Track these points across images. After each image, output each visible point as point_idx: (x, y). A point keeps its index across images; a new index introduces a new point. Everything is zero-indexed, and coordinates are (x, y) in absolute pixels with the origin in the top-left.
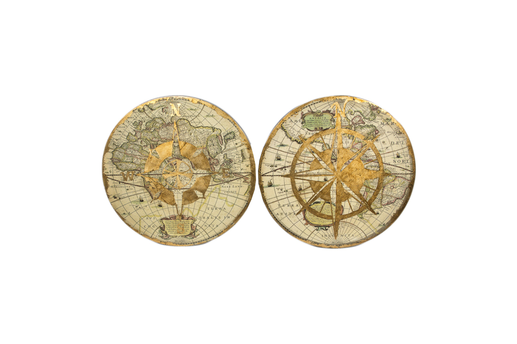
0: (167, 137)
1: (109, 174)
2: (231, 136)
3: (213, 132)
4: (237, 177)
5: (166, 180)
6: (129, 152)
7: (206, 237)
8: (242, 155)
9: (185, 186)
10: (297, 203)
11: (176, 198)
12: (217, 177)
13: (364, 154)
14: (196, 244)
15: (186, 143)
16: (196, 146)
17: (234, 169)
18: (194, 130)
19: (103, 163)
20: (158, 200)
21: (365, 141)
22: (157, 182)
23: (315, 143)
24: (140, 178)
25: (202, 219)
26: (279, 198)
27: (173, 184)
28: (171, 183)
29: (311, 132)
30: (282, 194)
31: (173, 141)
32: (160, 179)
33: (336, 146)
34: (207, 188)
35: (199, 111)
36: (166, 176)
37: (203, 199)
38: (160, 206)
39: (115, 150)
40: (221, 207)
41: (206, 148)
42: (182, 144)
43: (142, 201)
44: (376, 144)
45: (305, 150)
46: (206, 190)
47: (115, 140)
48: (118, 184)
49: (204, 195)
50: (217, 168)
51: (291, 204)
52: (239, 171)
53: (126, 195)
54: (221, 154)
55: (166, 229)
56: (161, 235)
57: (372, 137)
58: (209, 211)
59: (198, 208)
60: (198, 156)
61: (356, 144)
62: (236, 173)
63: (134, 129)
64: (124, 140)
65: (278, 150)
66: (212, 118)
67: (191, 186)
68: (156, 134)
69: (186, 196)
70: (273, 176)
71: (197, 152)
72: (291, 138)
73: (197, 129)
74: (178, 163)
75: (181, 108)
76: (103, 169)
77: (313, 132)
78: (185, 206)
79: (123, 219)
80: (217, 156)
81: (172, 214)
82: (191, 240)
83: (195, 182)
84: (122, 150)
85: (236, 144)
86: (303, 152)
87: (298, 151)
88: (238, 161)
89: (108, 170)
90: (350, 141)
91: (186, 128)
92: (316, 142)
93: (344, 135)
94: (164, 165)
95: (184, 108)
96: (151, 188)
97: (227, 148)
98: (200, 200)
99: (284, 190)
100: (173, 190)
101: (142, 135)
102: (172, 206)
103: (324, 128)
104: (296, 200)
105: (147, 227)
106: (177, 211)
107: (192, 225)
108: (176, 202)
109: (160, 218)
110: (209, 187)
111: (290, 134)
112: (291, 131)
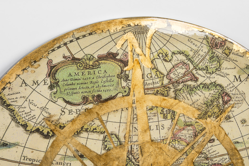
13: (201, 153)
21: (201, 122)
23: (84, 134)
29: (74, 108)
33: (135, 139)
44: (226, 126)
45: (62, 152)
57: (216, 110)
61: (180, 130)
72: (25, 126)
77: (80, 107)
86: (58, 158)
87: (45, 158)
90: (167, 123)
92: (86, 130)
93: (151, 109)
103: (105, 96)
111: (23, 116)
112: (24, 109)
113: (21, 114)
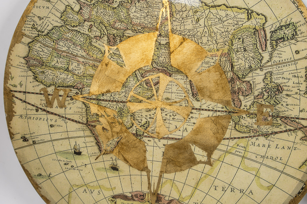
0: (146, 22)
1: (18, 89)
2: (288, 32)
3: (248, 19)
4: (288, 127)
5: (133, 115)
6: (62, 46)
9: (171, 132)
11: (149, 156)
12: (243, 122)
15: (184, 39)
16: (207, 48)
17: (283, 109)
18: (207, 12)
19: (8, 65)
20: (112, 155)
22: (114, 118)
24: (79, 104)
27: (146, 126)
28: (143, 122)
31: (158, 33)
32: (121, 113)
34: (219, 142)
36: (134, 107)
37: (208, 167)
38: (115, 168)
39: (34, 40)
40: (244, 187)
41: (229, 54)
42: (175, 40)
43: (79, 153)
46: (215, 147)
47: (36, 19)
48: (34, 112)
49: (209, 156)
50: (246, 102)
52: (294, 113)
53: (48, 138)
54: (258, 71)
58: (217, 194)
59: (193, 183)
60: (209, 71)
62: (286, 118)
64: (55, 21)
67: (185, 134)
68: (123, 14)
69: (171, 154)
71: (207, 63)
73: (213, 10)
74: (161, 82)
76: (6, 81)
78: (165, 175)
79: (37, 187)
80: (250, 75)
81: (137, 188)
83: (194, 127)
84: (49, 42)
85: (297, 52)
88: (295, 90)
89: (16, 81)
91: (188, 7)
94: (132, 82)
96: (99, 128)
97: (276, 59)
98: (200, 167)
100: (146, 139)
101: (94, 13)
102: (138, 172)
106: (149, 184)
108: (149, 164)
109: (111, 194)
110: (223, 142)
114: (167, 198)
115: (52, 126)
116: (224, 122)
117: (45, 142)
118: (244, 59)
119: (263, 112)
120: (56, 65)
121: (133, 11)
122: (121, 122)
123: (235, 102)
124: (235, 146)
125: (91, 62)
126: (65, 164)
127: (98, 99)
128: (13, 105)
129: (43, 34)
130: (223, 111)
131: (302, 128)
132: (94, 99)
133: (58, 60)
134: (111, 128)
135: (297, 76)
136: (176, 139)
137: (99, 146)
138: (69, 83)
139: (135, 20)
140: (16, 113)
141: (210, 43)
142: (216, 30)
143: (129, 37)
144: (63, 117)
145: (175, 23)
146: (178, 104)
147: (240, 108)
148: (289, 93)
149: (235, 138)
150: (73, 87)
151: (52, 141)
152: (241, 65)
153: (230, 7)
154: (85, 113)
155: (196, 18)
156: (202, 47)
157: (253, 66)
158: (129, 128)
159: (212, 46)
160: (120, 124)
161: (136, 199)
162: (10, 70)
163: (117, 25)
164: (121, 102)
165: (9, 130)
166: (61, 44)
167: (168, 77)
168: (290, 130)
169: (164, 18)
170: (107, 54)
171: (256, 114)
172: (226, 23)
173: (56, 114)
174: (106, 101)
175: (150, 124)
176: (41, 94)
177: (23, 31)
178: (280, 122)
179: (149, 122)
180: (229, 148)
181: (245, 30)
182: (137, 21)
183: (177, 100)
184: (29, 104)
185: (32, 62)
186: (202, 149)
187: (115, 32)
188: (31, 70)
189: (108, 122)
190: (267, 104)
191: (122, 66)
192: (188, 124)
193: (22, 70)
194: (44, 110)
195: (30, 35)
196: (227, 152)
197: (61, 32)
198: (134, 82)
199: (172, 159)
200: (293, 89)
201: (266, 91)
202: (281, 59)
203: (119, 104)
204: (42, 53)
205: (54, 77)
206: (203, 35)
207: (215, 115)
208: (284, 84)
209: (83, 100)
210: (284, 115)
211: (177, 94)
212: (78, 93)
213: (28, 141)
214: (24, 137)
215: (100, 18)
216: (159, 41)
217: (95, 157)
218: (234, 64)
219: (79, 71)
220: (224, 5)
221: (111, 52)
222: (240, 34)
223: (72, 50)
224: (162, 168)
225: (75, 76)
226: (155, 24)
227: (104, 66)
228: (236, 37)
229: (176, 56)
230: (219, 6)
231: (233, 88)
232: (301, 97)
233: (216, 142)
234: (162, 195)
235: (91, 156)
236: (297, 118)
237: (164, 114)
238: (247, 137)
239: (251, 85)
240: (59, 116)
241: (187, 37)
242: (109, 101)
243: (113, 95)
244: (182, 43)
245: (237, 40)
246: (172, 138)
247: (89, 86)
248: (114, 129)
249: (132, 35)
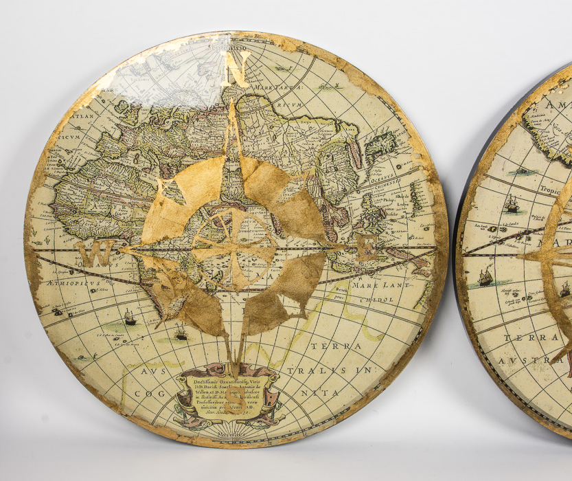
0: (208, 145)
1: (44, 246)
2: (387, 143)
3: (337, 131)
4: (397, 260)
5: (200, 266)
6: (101, 185)
7: (305, 423)
8: (414, 197)
9: (251, 282)
10: (555, 330)
11: (225, 316)
12: (341, 259)
14: (274, 442)
15: (259, 163)
16: (289, 171)
17: (389, 238)
18: (285, 126)
19: (28, 217)
20: (176, 320)
22: (176, 272)
24: (128, 258)
25: (297, 375)
26: (507, 318)
27: (219, 277)
28: (215, 273)
30: (516, 306)
31: (225, 157)
32: (184, 264)
34: (314, 287)
35: (300, 73)
36: (200, 255)
37: (302, 320)
38: (182, 337)
39: (62, 181)
40: (349, 341)
41: (317, 176)
42: (248, 164)
43: (133, 323)
46: (309, 295)
47: (63, 153)
48: (68, 275)
49: (303, 307)
50: (343, 234)
51: (539, 333)
52: (401, 241)
53: (88, 307)
54: (355, 194)
55: (194, 403)
56: (180, 417)
58: (317, 354)
59: (285, 344)
60: (294, 199)
62: (393, 248)
63: (118, 122)
64: (89, 153)
65: (512, 185)
66: (334, 93)
67: (270, 282)
68: (178, 137)
69: (254, 309)
70: (494, 255)
71: (291, 190)
72: (546, 153)
73: (293, 124)
74: (234, 218)
75: (249, 63)
76: (27, 236)
78: (249, 338)
79: (78, 373)
80: (345, 199)
81: (213, 359)
82: (262, 432)
83: (281, 272)
84: (82, 181)
85: (399, 167)
87: (565, 190)
88: (401, 213)
89: (41, 237)
91: (262, 121)
94: (197, 223)
95: (259, 64)
96: (157, 287)
97: (374, 177)
98: (292, 322)
99: (522, 295)
100: (219, 295)
101: (139, 139)
102: (213, 339)
104: (553, 321)
105: (142, 394)
106: (229, 352)
107: (266, 390)
108: (227, 327)
109: (180, 371)
110: (318, 287)
111: (545, 141)
112: (548, 134)
113: (543, 138)
114: (253, 368)
115: (93, 291)
116: (318, 262)
117: (86, 313)
118: (335, 181)
119: (364, 244)
120: (93, 210)
121: (191, 132)
122: (186, 275)
123: (329, 235)
124: (335, 290)
125: (140, 202)
126: (115, 339)
127: (153, 250)
128: (39, 268)
129: (74, 171)
130: (315, 248)
131: (412, 259)
132: (147, 250)
133: (96, 203)
134: (173, 284)
135: (401, 195)
136: (259, 290)
137: (159, 310)
138: (112, 232)
139: (194, 144)
140: (42, 279)
141: (293, 164)
142: (298, 148)
143: (188, 166)
144: (108, 278)
145: (246, 143)
146: (258, 245)
147: (336, 242)
148: (393, 217)
149: (333, 281)
150: (119, 237)
151: (94, 310)
152: (333, 189)
153: (314, 118)
154: (137, 270)
155: (272, 135)
156: (283, 170)
157: (348, 189)
158: (197, 283)
159: (295, 168)
160: (185, 278)
161: (212, 373)
162: (31, 223)
163: (171, 151)
164: (184, 250)
165: (35, 303)
166: (99, 182)
167: (243, 212)
168: (399, 263)
169: (231, 139)
170: (161, 189)
171: (356, 248)
172: (310, 138)
173: (97, 275)
174: (164, 250)
175: (224, 274)
176: (76, 250)
177: (47, 171)
178: (386, 254)
179: (222, 272)
180: (327, 294)
181: (333, 145)
182: (196, 144)
183: (257, 240)
184: (60, 265)
185: (60, 209)
186: (293, 299)
187: (169, 160)
188: (60, 220)
189: (169, 278)
190: (369, 233)
191: (181, 204)
192: (273, 269)
193: (48, 221)
194: (82, 271)
195: (56, 174)
196: (324, 299)
197: (98, 167)
198: (199, 222)
199: (256, 316)
200: (398, 212)
201: (366, 217)
202: (380, 177)
203: (181, 253)
204: (73, 197)
205: (92, 226)
206: (283, 156)
207: (305, 254)
208: (387, 208)
209: (133, 253)
210: (390, 246)
211: (256, 233)
212: (126, 244)
213: (62, 314)
214: (56, 310)
215: (149, 144)
216: (228, 168)
217: (155, 326)
218: (325, 188)
219: (125, 216)
220: (306, 116)
221: (166, 187)
222: (329, 151)
223: (113, 189)
224: (243, 329)
225: (120, 223)
226: (220, 146)
227: (159, 206)
228: (324, 154)
229: (252, 185)
230: (300, 118)
231: (325, 218)
232: (409, 221)
233: (310, 288)
234: (247, 364)
235: (149, 325)
236: (406, 248)
237: (240, 260)
238: (347, 278)
239: (347, 212)
240: (102, 276)
241: (263, 160)
242: (168, 250)
243: (172, 242)
244: (256, 168)
245: (325, 158)
246: (254, 290)
247: (140, 233)
248: (178, 286)
249: (192, 163)
